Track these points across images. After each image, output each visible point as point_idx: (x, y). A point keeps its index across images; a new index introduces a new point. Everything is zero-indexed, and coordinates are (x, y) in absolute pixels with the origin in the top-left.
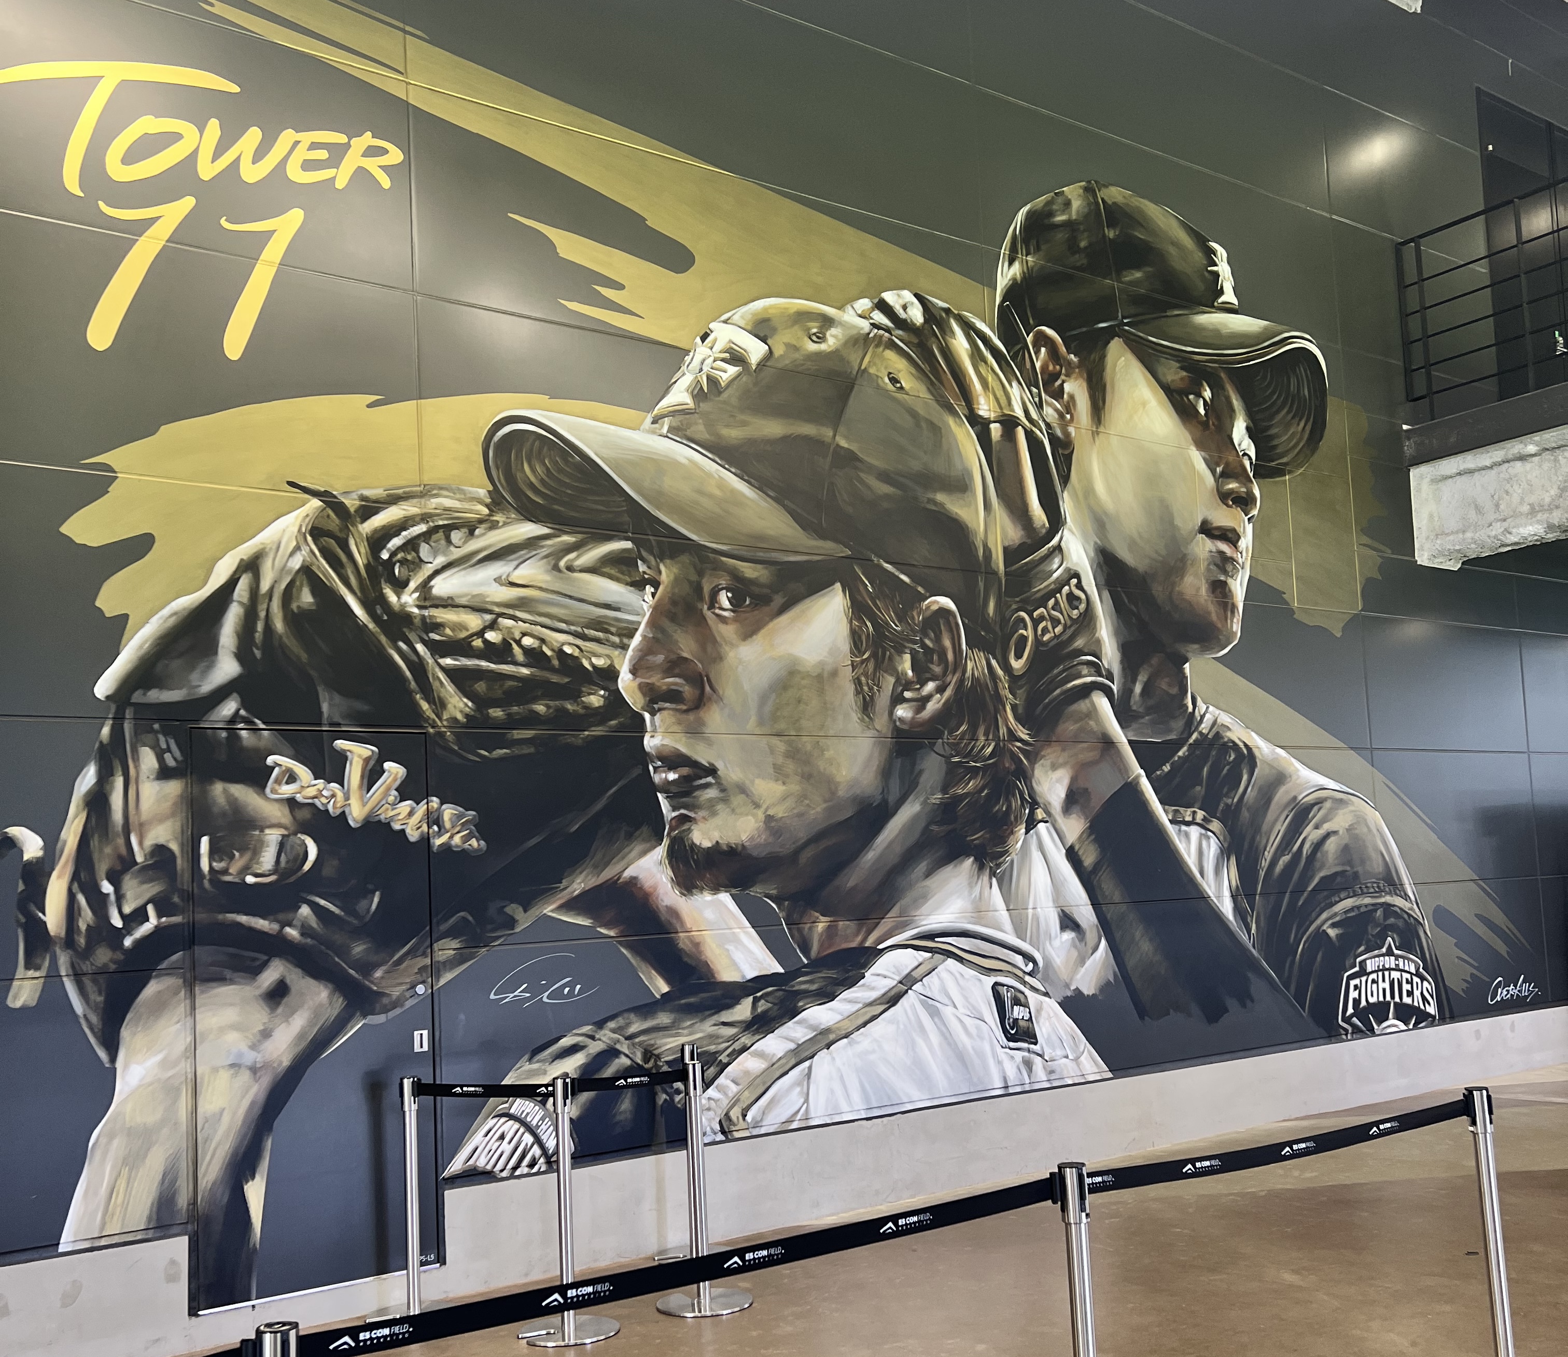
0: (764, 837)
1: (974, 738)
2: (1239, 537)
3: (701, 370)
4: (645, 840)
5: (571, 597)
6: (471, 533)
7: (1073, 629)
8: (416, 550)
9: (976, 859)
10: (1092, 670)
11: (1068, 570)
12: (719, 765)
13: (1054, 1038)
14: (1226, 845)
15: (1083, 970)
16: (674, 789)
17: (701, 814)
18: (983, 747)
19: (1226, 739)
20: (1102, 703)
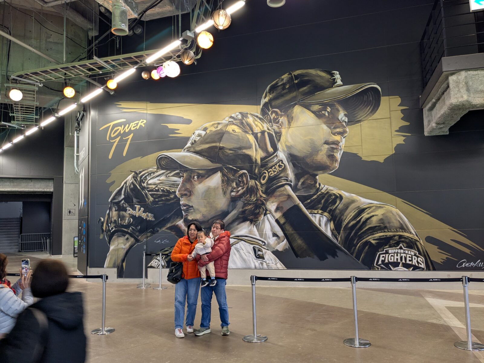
0: (202, 218)
1: (251, 197)
2: (339, 142)
3: (193, 139)
4: (180, 218)
5: (169, 181)
6: (154, 174)
7: (280, 172)
8: (146, 177)
9: (250, 222)
10: (285, 181)
11: (279, 160)
12: (194, 206)
13: (269, 259)
14: (329, 219)
15: (279, 245)
16: (185, 210)
17: (190, 214)
18: (253, 199)
19: (331, 193)
20: (288, 188)
